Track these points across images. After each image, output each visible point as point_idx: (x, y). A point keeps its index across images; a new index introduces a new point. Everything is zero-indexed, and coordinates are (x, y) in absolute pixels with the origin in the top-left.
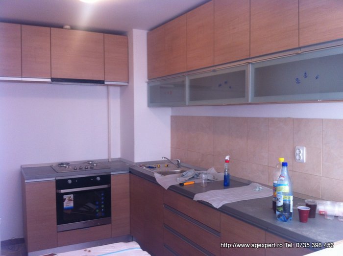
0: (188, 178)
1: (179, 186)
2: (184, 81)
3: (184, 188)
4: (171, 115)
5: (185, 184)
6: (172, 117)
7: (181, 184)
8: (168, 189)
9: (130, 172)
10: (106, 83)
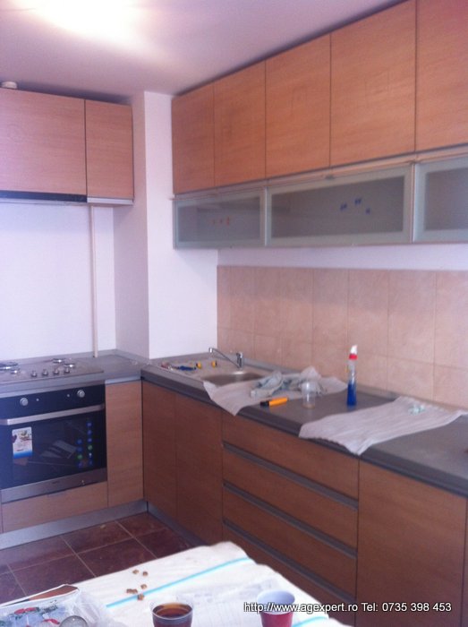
0: (273, 390)
1: (259, 408)
2: (257, 199)
3: (271, 410)
4: (216, 264)
5: (271, 403)
6: (219, 268)
7: (265, 404)
8: (238, 414)
9: (142, 378)
10: (89, 200)
